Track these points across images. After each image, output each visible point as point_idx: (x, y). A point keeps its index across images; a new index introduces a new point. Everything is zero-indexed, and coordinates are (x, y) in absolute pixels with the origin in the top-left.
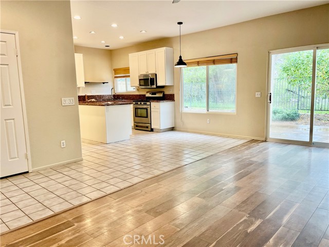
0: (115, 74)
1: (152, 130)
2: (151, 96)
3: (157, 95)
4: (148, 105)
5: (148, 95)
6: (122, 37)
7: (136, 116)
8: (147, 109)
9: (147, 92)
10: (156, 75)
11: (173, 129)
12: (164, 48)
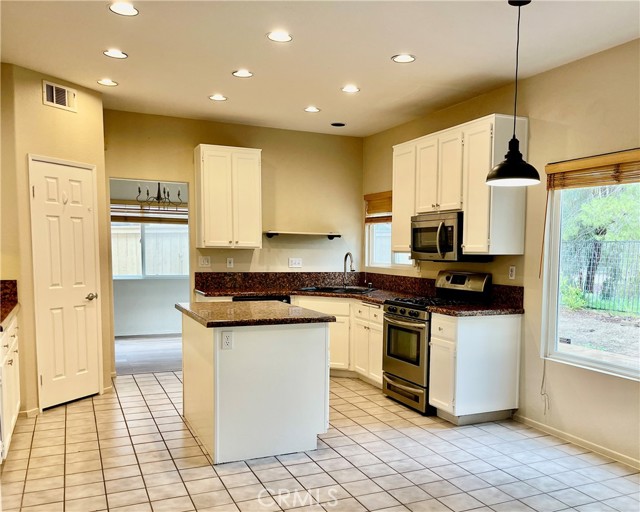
0: (369, 211)
1: (431, 412)
2: (448, 285)
3: (468, 286)
4: (423, 321)
5: (442, 283)
6: (351, 89)
7: (389, 354)
8: (418, 334)
9: (441, 273)
10: (460, 215)
11: (510, 417)
12: (491, 119)
